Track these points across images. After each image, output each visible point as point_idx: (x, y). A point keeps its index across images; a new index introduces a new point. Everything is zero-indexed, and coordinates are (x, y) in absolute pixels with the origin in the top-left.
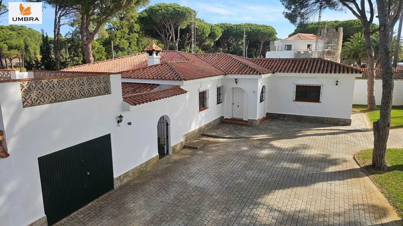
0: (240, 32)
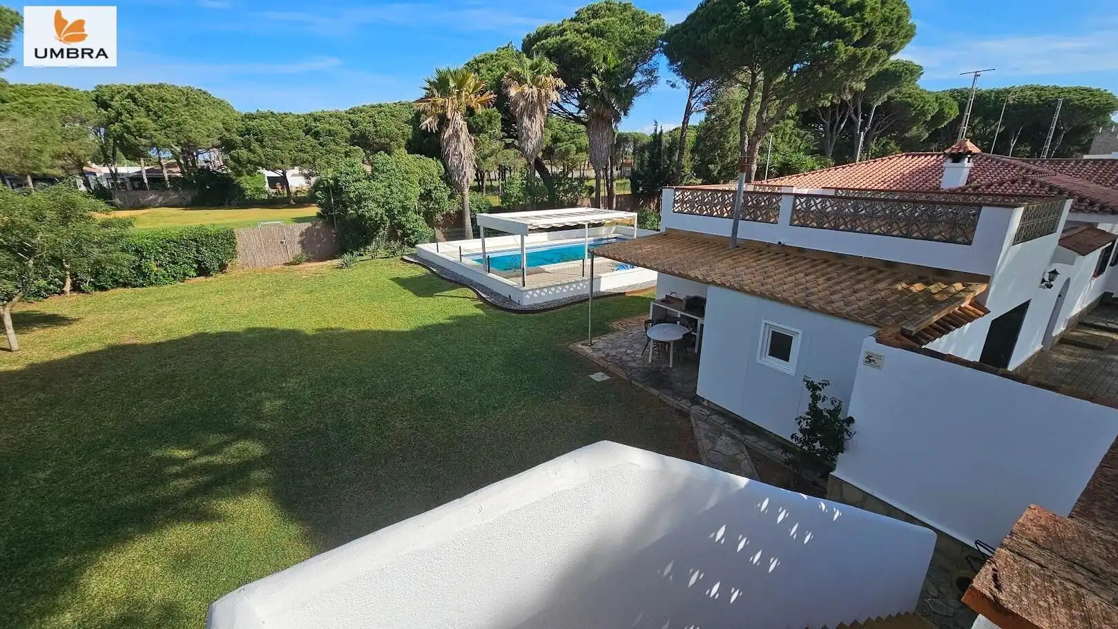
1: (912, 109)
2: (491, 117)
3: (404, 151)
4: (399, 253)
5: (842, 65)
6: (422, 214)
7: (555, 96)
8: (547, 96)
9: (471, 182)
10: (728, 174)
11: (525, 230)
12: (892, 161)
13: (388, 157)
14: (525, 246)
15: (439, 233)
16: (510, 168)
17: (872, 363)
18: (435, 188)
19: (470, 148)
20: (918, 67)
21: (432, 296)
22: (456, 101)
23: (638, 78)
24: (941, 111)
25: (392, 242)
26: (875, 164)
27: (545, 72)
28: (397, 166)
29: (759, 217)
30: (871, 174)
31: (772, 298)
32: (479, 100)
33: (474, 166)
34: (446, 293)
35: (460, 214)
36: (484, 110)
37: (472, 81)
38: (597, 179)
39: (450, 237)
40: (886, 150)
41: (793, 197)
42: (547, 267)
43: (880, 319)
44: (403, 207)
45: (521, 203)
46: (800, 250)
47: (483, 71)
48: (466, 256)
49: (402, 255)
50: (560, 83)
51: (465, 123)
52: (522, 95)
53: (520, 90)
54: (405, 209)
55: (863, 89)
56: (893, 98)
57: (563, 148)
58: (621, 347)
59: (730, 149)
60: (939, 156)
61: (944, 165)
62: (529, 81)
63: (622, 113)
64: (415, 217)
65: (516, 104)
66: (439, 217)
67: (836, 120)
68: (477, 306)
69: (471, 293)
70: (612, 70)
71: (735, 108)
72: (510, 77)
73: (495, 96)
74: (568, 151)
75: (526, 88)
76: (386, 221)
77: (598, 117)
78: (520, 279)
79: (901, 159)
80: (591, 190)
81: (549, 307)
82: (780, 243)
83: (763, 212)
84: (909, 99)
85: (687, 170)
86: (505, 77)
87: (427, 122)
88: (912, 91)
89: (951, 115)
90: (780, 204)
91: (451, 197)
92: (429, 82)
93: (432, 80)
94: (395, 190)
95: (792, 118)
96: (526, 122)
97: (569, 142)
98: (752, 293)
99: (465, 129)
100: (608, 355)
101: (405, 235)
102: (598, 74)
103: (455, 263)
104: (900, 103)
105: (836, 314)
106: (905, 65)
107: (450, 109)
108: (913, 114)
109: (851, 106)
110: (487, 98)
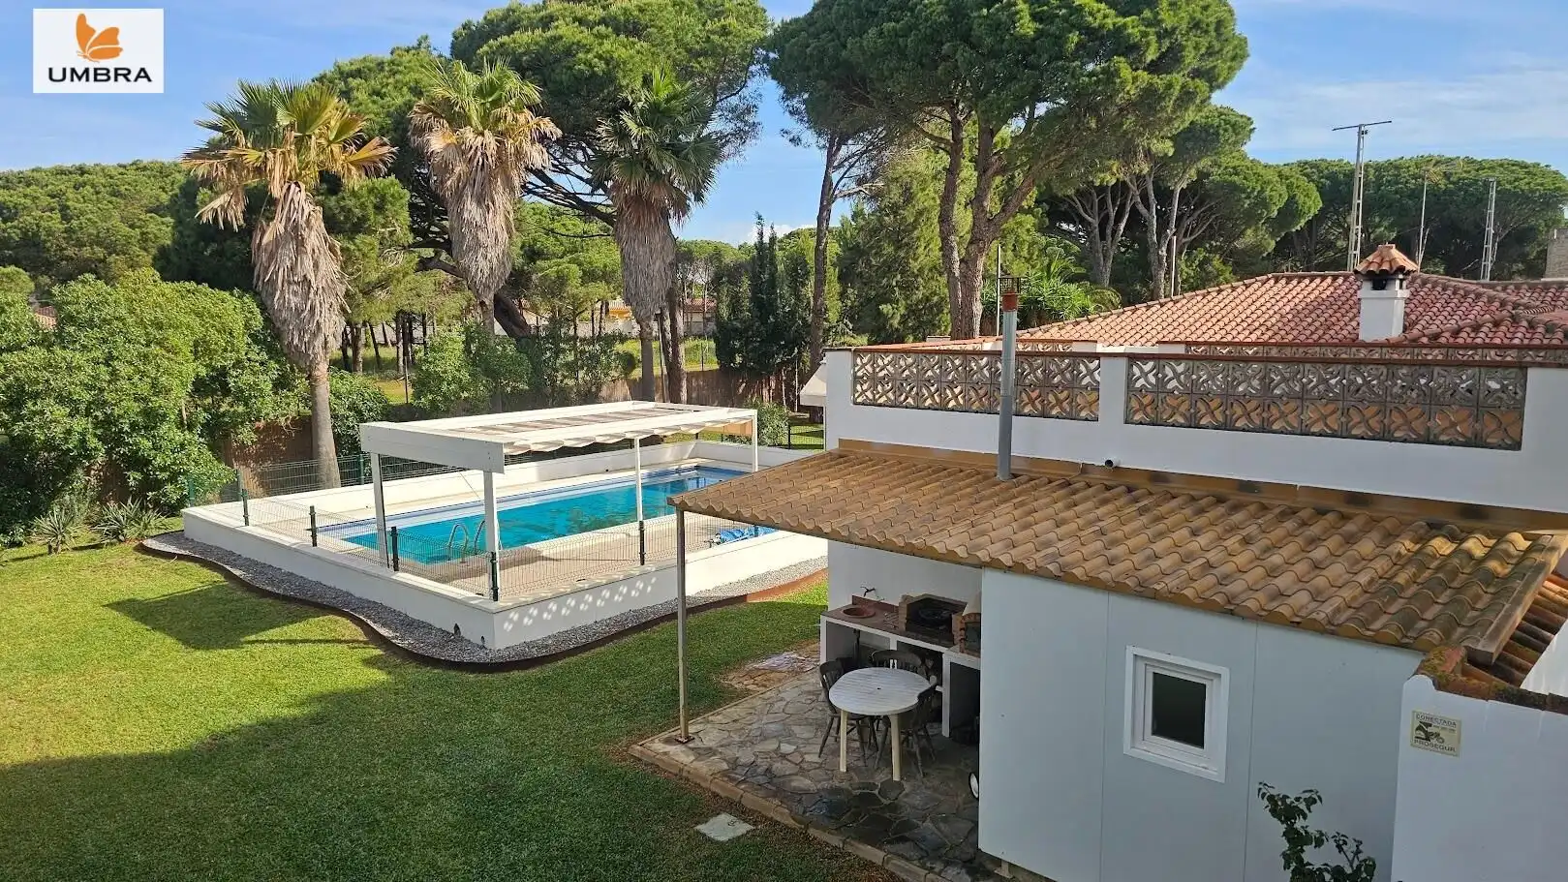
0: (1396, 192)
1: (1243, 196)
2: (383, 198)
3: (150, 273)
4: (131, 532)
5: (1132, 105)
6: (199, 428)
7: (538, 156)
8: (519, 153)
9: (335, 346)
10: (922, 321)
11: (492, 459)
12: (1251, 290)
13: (105, 287)
14: (496, 495)
15: (246, 476)
16: (424, 316)
17: (1434, 741)
18: (238, 364)
19: (330, 266)
20: (1244, 119)
21: (236, 645)
22: (294, 158)
23: (716, 125)
24: (1292, 199)
25: (112, 505)
26: (1220, 297)
27: (513, 102)
28: (132, 312)
29: (1053, 407)
30: (1219, 316)
31: (1145, 592)
32: (352, 158)
33: (343, 309)
34: (273, 633)
35: (306, 426)
36: (365, 181)
37: (333, 113)
38: (644, 338)
39: (276, 485)
40: (1207, 273)
41: (1124, 362)
42: (546, 547)
43: (1408, 630)
44: (148, 413)
45: (466, 394)
46: (1157, 477)
47: (361, 96)
48: (327, 529)
49: (142, 537)
50: (548, 126)
51: (318, 208)
52: (460, 149)
53: (453, 139)
54: (151, 419)
55: (1170, 154)
56: (1208, 175)
57: (552, 272)
58: (764, 737)
59: (921, 270)
60: (1335, 278)
61: (1360, 294)
62: (475, 119)
63: (691, 195)
64: (179, 436)
65: (446, 168)
66: (246, 435)
67: (1107, 216)
68: (369, 662)
69: (347, 629)
70: (664, 105)
71: (923, 190)
72: (425, 109)
73: (394, 150)
74: (562, 280)
75: (468, 133)
76: (96, 449)
77: (639, 203)
78: (485, 580)
79: (1267, 286)
80: (629, 362)
81: (564, 647)
82: (1109, 463)
83: (1062, 396)
84: (1236, 178)
85: (833, 316)
86: (415, 109)
87: (216, 204)
88: (1237, 163)
89: (1309, 208)
90: (1098, 378)
91: (281, 384)
92: (222, 113)
93: (228, 108)
94: (124, 370)
95: (1030, 211)
96: (471, 210)
97: (566, 259)
98: (1092, 583)
99: (318, 223)
100: (734, 763)
101: (150, 484)
102: (632, 112)
103: (296, 550)
104: (1220, 186)
105: (1299, 624)
106: (1221, 114)
107: (277, 174)
108: (1246, 206)
109: (1135, 189)
110: (371, 153)
